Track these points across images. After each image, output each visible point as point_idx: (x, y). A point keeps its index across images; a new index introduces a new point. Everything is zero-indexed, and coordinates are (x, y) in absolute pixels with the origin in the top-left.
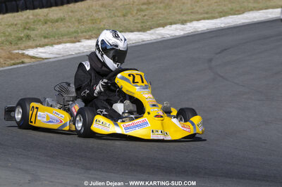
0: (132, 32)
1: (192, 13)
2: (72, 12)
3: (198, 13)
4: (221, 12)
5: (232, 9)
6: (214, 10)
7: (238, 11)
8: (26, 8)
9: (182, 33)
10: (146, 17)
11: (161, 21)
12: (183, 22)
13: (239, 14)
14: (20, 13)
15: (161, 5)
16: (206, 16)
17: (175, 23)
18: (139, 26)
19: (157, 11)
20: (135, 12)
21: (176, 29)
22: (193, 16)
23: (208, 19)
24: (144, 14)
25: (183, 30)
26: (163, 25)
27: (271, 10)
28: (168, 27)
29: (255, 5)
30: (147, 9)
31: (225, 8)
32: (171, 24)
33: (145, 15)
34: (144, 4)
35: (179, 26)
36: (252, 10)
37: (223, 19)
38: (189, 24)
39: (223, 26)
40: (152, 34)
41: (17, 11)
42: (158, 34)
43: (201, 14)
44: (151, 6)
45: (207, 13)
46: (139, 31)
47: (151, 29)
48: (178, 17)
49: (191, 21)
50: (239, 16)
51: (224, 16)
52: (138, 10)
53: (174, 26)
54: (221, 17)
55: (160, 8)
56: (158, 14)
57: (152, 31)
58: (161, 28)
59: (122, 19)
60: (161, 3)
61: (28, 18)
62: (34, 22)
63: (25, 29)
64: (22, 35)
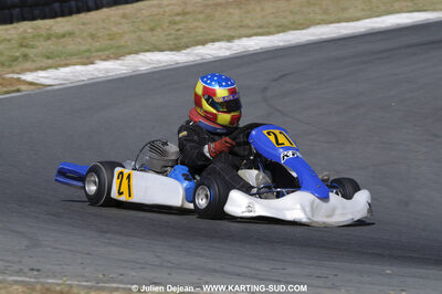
0: (163, 51)
1: (241, 26)
2: (84, 24)
3: (248, 26)
4: (280, 26)
5: (293, 23)
6: (270, 24)
7: (301, 24)
8: (23, 18)
9: (227, 53)
10: (181, 32)
11: (200, 38)
12: (230, 39)
14: (15, 25)
15: (201, 16)
16: (260, 31)
17: (219, 40)
18: (171, 43)
19: (196, 24)
20: (167, 25)
21: (221, 48)
22: (243, 31)
23: (262, 35)
24: (177, 27)
25: (228, 49)
26: (203, 43)
27: (344, 24)
28: (209, 45)
29: (325, 17)
30: (182, 22)
31: (284, 21)
32: (213, 41)
33: (179, 29)
34: (178, 14)
35: (223, 44)
36: (319, 24)
37: (281, 35)
38: (237, 42)
39: (281, 44)
40: (188, 54)
41: (11, 23)
42: (197, 55)
43: (253, 28)
44: (188, 17)
45: (261, 27)
46: (171, 50)
47: (188, 47)
48: (223, 32)
49: (240, 37)
50: (304, 31)
51: (283, 31)
52: (170, 22)
53: (217, 44)
54: (279, 32)
55: (199, 21)
56: (196, 27)
57: (188, 50)
58: (200, 47)
59: (150, 33)
60: (201, 13)
61: (25, 31)
62: (34, 37)
63: (21, 46)
64: (18, 54)
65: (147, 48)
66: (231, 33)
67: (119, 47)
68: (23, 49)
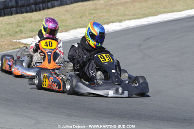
1: (125, 15)
3: (128, 15)
4: (143, 15)
5: (150, 13)
7: (154, 14)
10: (95, 18)
11: (105, 21)
12: (120, 21)
13: (156, 16)
16: (134, 17)
17: (115, 22)
19: (102, 14)
20: (88, 15)
22: (126, 17)
23: (135, 19)
25: (120, 26)
26: (107, 23)
27: (175, 13)
28: (111, 24)
29: (165, 10)
30: (95, 13)
32: (112, 22)
33: (94, 17)
34: (93, 10)
35: (117, 24)
36: (163, 13)
39: (146, 23)
43: (131, 16)
44: (98, 11)
45: (134, 15)
48: (116, 18)
49: (125, 20)
51: (146, 17)
53: (114, 24)
54: (144, 17)
55: (103, 12)
56: (103, 16)
59: (80, 19)
60: (104, 9)
61: (19, 19)
62: (23, 22)
63: (18, 26)
64: (17, 30)
65: (80, 26)
66: (120, 18)
67: (66, 26)
68: (19, 28)
